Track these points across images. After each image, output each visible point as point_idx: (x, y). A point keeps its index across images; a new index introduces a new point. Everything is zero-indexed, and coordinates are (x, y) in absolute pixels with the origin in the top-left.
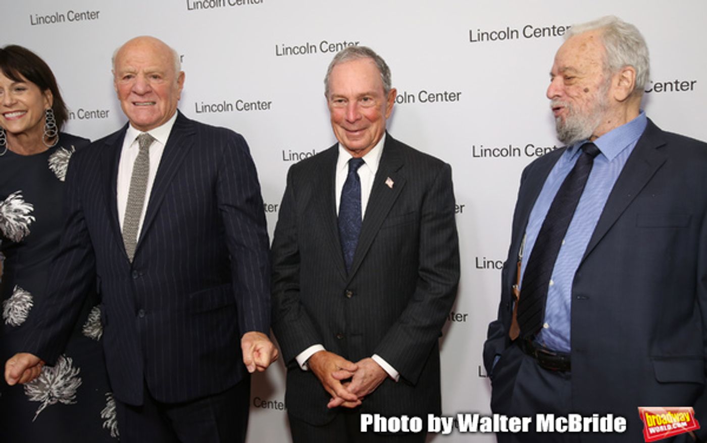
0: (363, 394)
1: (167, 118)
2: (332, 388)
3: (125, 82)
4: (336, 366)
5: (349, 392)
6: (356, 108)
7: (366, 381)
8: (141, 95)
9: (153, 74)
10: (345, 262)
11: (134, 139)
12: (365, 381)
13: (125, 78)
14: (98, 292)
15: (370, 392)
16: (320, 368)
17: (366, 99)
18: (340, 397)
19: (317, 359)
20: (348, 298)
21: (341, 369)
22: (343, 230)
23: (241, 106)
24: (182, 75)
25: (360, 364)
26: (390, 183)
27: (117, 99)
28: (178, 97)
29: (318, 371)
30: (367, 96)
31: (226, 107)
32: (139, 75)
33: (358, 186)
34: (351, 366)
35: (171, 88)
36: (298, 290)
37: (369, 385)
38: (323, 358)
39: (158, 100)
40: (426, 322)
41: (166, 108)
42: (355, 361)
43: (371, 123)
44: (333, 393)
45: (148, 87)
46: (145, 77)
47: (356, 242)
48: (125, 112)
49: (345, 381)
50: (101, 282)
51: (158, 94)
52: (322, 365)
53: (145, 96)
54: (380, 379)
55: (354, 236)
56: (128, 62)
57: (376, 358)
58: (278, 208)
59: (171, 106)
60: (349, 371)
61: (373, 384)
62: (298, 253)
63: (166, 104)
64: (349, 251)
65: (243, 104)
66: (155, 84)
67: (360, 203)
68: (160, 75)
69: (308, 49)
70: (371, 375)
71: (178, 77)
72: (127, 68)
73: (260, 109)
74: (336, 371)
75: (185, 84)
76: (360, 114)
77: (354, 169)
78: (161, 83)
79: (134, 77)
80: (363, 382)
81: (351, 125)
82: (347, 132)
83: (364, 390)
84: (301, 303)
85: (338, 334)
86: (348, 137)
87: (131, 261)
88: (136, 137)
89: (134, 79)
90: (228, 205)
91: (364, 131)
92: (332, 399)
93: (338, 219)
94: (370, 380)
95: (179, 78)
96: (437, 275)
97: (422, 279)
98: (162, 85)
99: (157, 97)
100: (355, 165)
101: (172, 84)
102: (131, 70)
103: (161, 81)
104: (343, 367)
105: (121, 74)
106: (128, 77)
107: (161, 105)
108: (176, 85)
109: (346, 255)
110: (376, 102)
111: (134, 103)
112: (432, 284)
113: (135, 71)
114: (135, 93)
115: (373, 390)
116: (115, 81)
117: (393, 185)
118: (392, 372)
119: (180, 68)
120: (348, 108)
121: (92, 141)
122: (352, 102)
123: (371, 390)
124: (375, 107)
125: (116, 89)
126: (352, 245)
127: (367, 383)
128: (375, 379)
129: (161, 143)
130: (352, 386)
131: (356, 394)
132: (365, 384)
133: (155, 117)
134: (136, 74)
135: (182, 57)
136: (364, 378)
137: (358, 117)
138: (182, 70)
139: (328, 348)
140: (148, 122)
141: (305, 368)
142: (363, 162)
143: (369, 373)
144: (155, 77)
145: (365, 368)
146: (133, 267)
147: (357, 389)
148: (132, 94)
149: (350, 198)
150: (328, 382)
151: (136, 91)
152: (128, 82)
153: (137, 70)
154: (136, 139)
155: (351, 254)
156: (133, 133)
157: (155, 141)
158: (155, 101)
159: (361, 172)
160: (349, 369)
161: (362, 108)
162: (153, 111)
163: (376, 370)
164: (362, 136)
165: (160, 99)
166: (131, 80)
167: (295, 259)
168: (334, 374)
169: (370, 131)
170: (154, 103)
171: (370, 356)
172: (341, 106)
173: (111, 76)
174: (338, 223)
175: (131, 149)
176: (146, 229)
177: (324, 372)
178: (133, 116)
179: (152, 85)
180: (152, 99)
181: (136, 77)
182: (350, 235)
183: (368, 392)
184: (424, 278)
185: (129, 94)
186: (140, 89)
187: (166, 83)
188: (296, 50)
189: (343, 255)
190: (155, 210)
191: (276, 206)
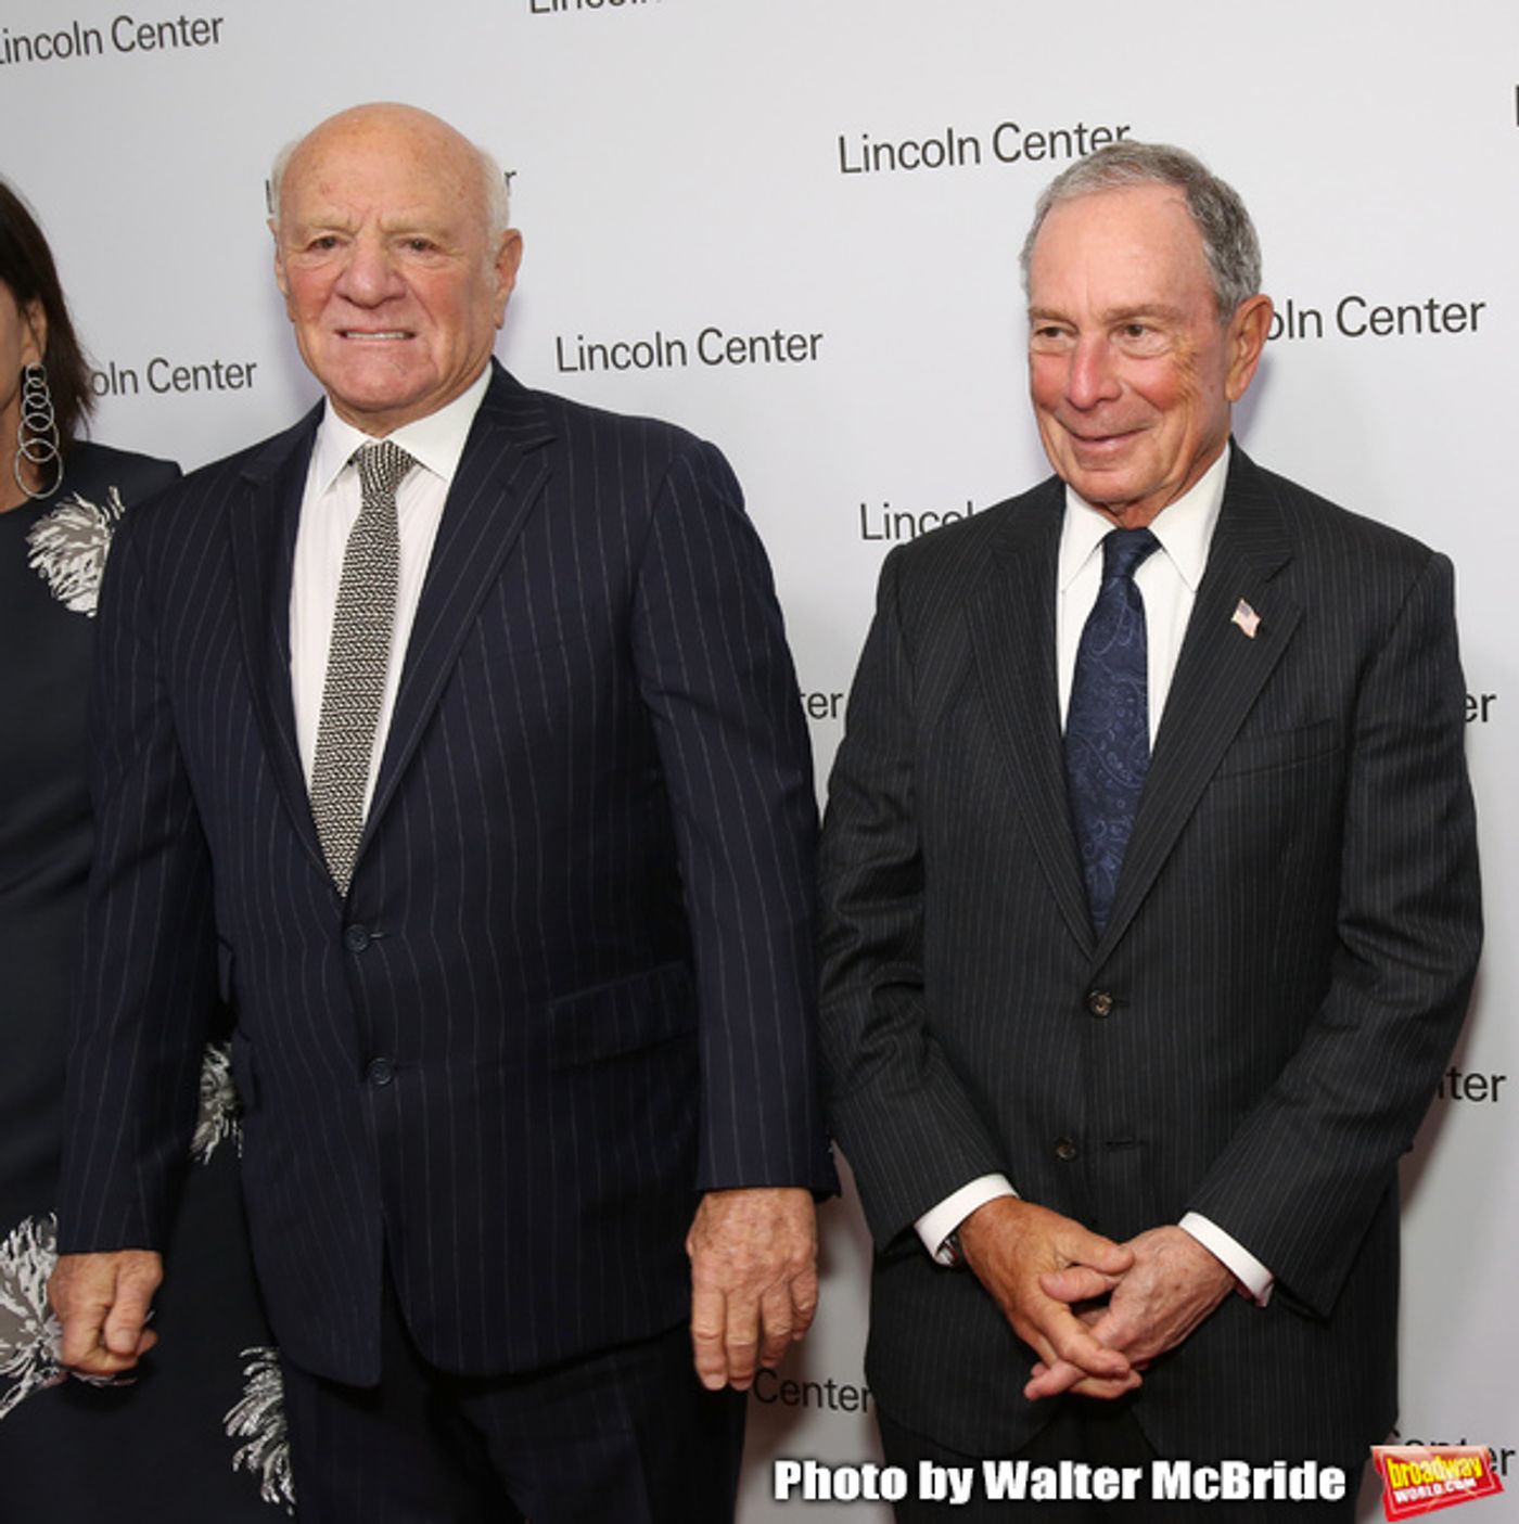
0: (1148, 1350)
1: (453, 386)
2: (1043, 1331)
3: (313, 260)
4: (1056, 1254)
5: (1101, 1347)
6: (1100, 358)
7: (1161, 1308)
8: (369, 307)
9: (414, 236)
10: (1086, 890)
11: (344, 462)
12: (1156, 1306)
13: (313, 246)
14: (225, 997)
15: (1172, 1345)
16: (1000, 1259)
17: (1135, 330)
18: (1071, 1361)
19: (989, 1228)
20: (1099, 1017)
21: (1075, 1264)
22: (1081, 778)
23: (714, 347)
24: (514, 241)
25: (1142, 1246)
26: (1247, 620)
27: (288, 321)
28: (496, 317)
29: (994, 1270)
30: (1142, 320)
31: (661, 352)
32: (360, 236)
33: (1137, 629)
34: (1110, 1254)
35: (472, 284)
36: (919, 987)
37: (1168, 1319)
38: (1009, 1225)
39: (424, 326)
40: (1372, 1100)
41: (452, 354)
42: (1120, 1236)
43: (1157, 416)
44: (1043, 1347)
45: (393, 280)
46: (384, 245)
47: (1126, 822)
48: (309, 362)
49: (1087, 1307)
50: (233, 962)
51: (424, 305)
52: (1007, 1250)
53: (382, 309)
54: (1208, 1301)
55: (1122, 804)
56: (325, 190)
57: (1196, 1225)
58: (842, 705)
59: (470, 347)
60: (1099, 1271)
61: (1184, 1316)
62: (918, 859)
63: (453, 337)
64: (1099, 857)
65: (723, 342)
66: (415, 268)
67: (1145, 689)
68: (436, 241)
69: (953, 149)
70: (1177, 1288)
71: (496, 248)
72: (322, 212)
73: (781, 359)
74: (1056, 1269)
75: (522, 275)
76: (1116, 380)
77: (1121, 570)
78: (442, 265)
79: (345, 244)
80: (1148, 1311)
81: (1081, 416)
82: (1076, 440)
83: (1152, 1339)
84: (926, 1031)
85: (1061, 1142)
86: (1079, 458)
87: (344, 891)
88: (349, 455)
89: (345, 250)
90: (676, 694)
91: (1131, 439)
92: (1037, 1369)
93: (1064, 741)
94: (1172, 1302)
95: (501, 253)
96: (1403, 938)
97: (1349, 952)
98: (441, 271)
99: (423, 314)
100: (1126, 557)
101: (476, 269)
102: (334, 222)
103: (437, 258)
104: (1081, 1259)
105: (300, 233)
106: (327, 243)
107: (438, 342)
108: (490, 275)
109: (1091, 869)
110: (1174, 340)
111: (343, 334)
112: (1389, 969)
113: (349, 222)
114: (347, 299)
115: (1184, 1337)
116: (279, 258)
117: (1259, 628)
118: (1250, 1270)
119: (505, 218)
120: (1073, 357)
121: (187, 469)
122: (1091, 336)
123: (1175, 1336)
124: (1172, 356)
125: (283, 288)
126: (1111, 833)
127: (1163, 1312)
128: (1191, 1300)
129: (441, 478)
130: (1112, 1323)
131: (1125, 1350)
132: (1157, 1317)
133: (410, 383)
134: (353, 235)
135: (508, 176)
136: (1155, 1295)
137: (1106, 389)
138: (512, 225)
139: (1027, 1192)
140: (386, 398)
141: (944, 1258)
142: (1151, 545)
143: (1172, 1280)
144: (419, 246)
145: (1157, 1261)
146: (352, 911)
147: (1130, 1335)
148: (337, 302)
149: (1108, 670)
150: (1029, 1308)
151: (352, 296)
152: (323, 261)
153: (355, 223)
154: (350, 462)
155: (1110, 864)
156: (340, 438)
157: (416, 468)
158: (412, 330)
159: (1148, 577)
160: (1102, 1266)
161: (1124, 359)
162: (409, 360)
163: (1195, 1269)
164: (1123, 455)
165: (434, 322)
166: (334, 251)
167: (905, 879)
168: (1048, 1281)
169: (1154, 441)
170: (410, 335)
171: (1174, 1220)
172: (1057, 349)
173: (264, 240)
174: (1064, 757)
175: (333, 496)
176: (393, 780)
177: (1015, 1272)
178: (336, 374)
179: (408, 274)
180: (404, 322)
181: (352, 246)
182: (1109, 799)
183: (1166, 1344)
184: (1360, 950)
185: (326, 302)
186: (365, 284)
187: (457, 266)
188: (911, 155)
189: (1082, 866)
190: (424, 714)
191: (834, 698)
